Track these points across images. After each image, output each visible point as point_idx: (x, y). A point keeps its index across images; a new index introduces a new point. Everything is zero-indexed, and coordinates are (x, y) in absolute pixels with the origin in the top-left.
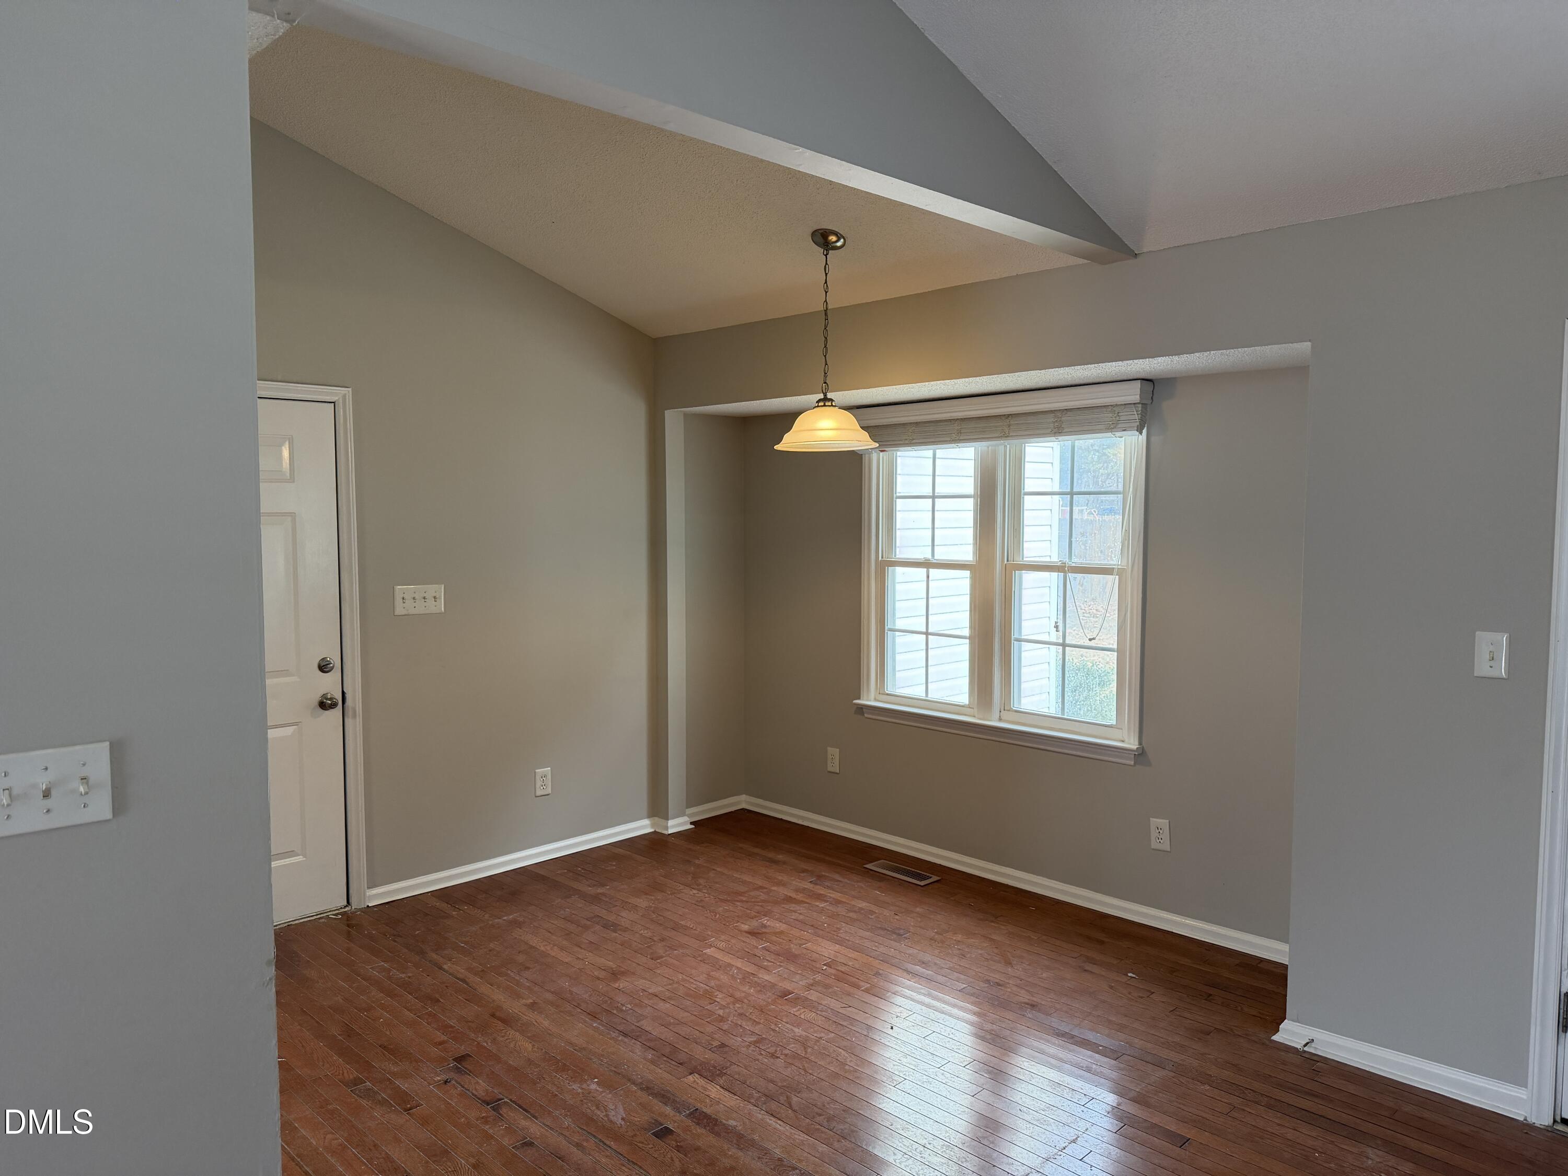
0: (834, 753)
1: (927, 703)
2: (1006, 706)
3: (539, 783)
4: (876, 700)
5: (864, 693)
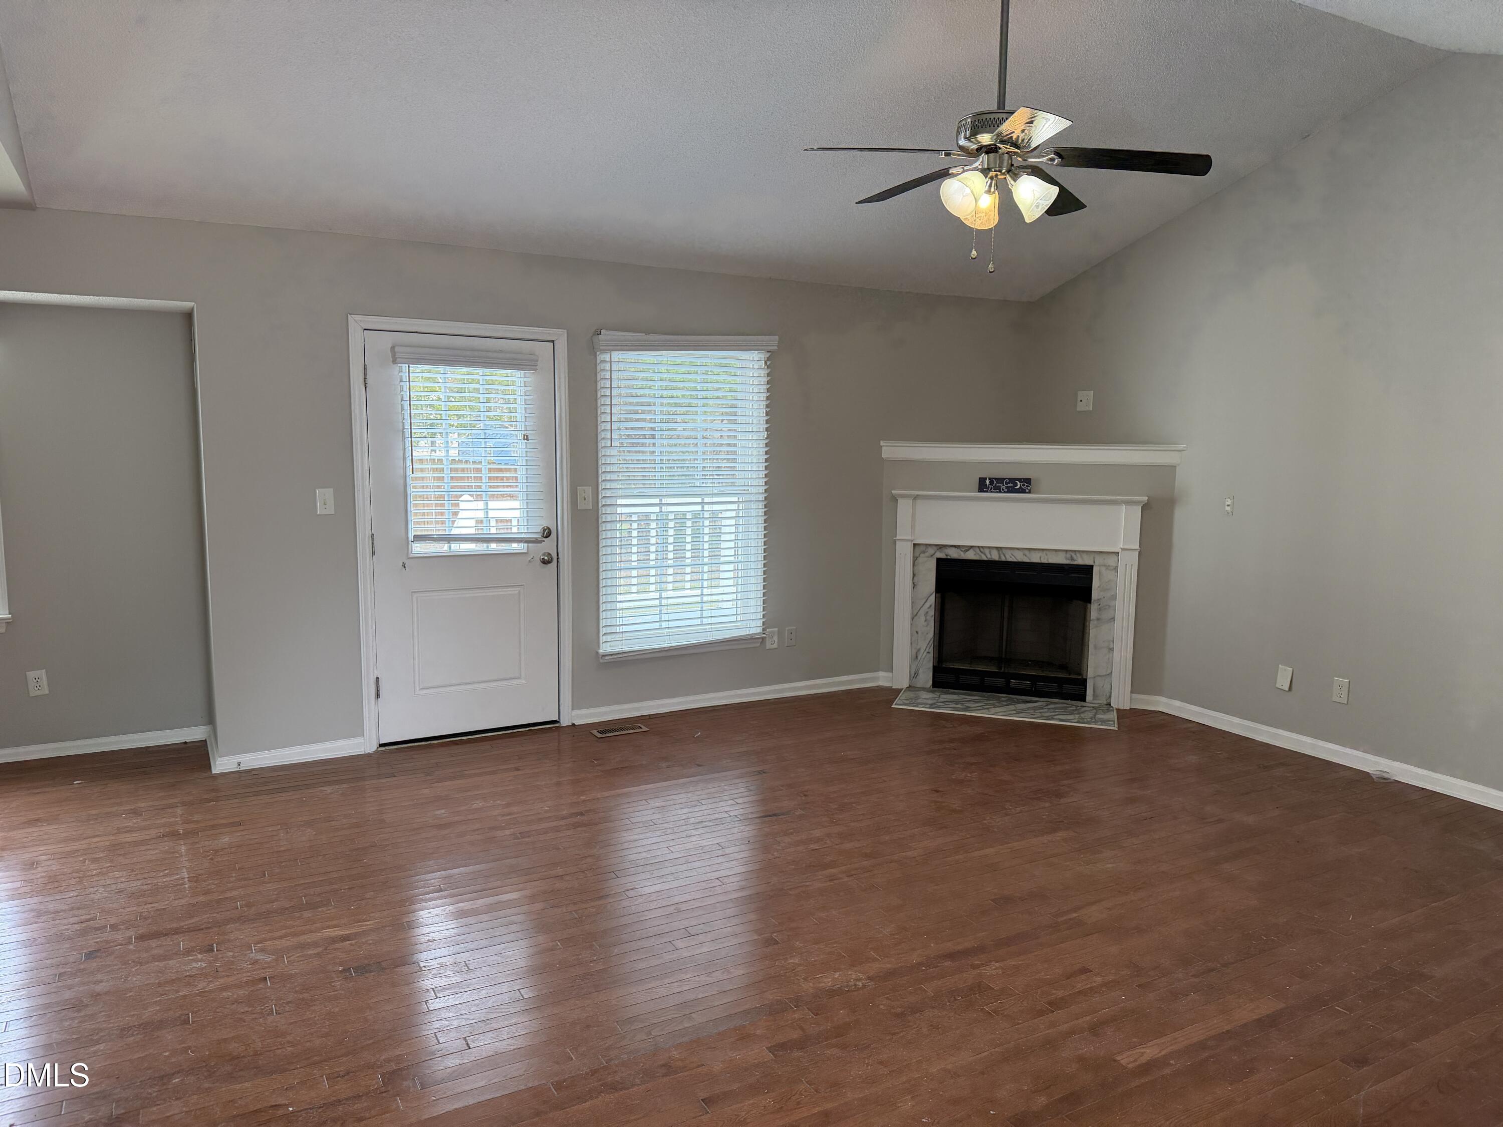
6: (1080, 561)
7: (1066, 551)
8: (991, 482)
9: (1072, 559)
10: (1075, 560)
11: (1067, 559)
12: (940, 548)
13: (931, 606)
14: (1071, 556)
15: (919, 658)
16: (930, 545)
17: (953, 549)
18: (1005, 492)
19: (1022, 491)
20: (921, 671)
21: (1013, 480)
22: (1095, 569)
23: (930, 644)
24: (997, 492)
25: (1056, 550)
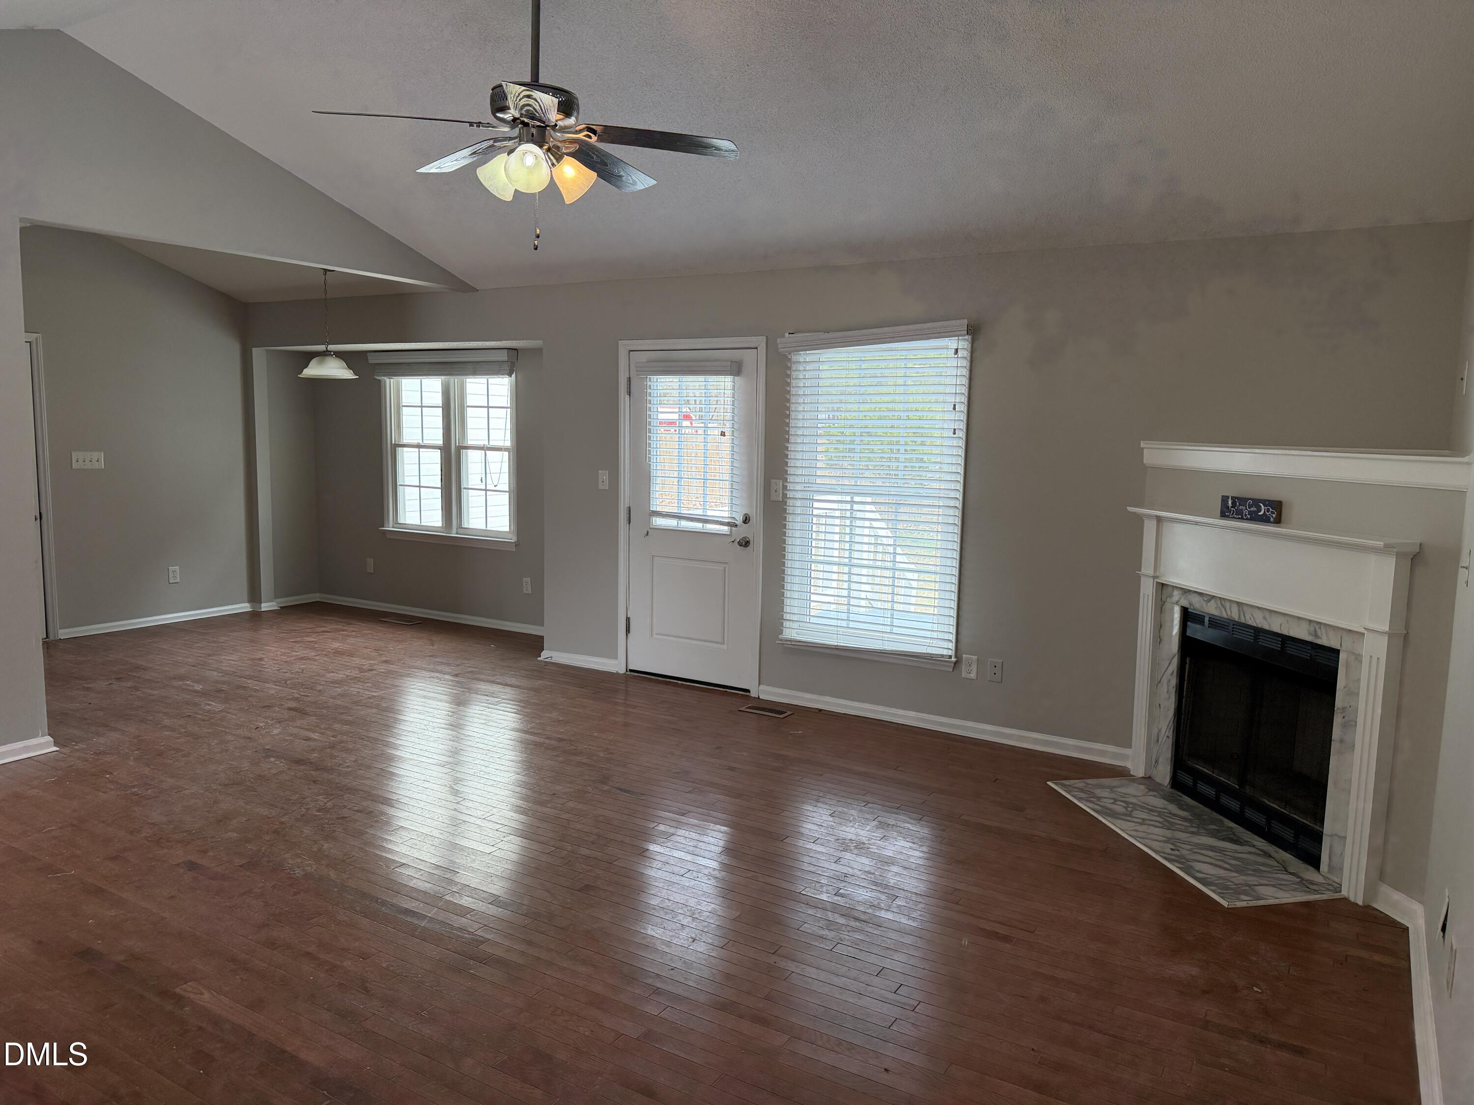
0: (370, 561)
1: (420, 527)
2: (460, 526)
3: (171, 575)
4: (393, 527)
5: (386, 525)
6: (1325, 640)
7: (1310, 621)
8: (1234, 503)
9: (1316, 635)
10: (1319, 638)
11: (1310, 634)
12: (1186, 592)
13: (1173, 672)
14: (1315, 631)
15: (1160, 741)
16: (1176, 587)
17: (1196, 595)
18: (1247, 519)
19: (1265, 520)
20: (1160, 760)
21: (1256, 502)
22: (1342, 656)
23: (1170, 725)
24: (1239, 518)
25: (1299, 618)
